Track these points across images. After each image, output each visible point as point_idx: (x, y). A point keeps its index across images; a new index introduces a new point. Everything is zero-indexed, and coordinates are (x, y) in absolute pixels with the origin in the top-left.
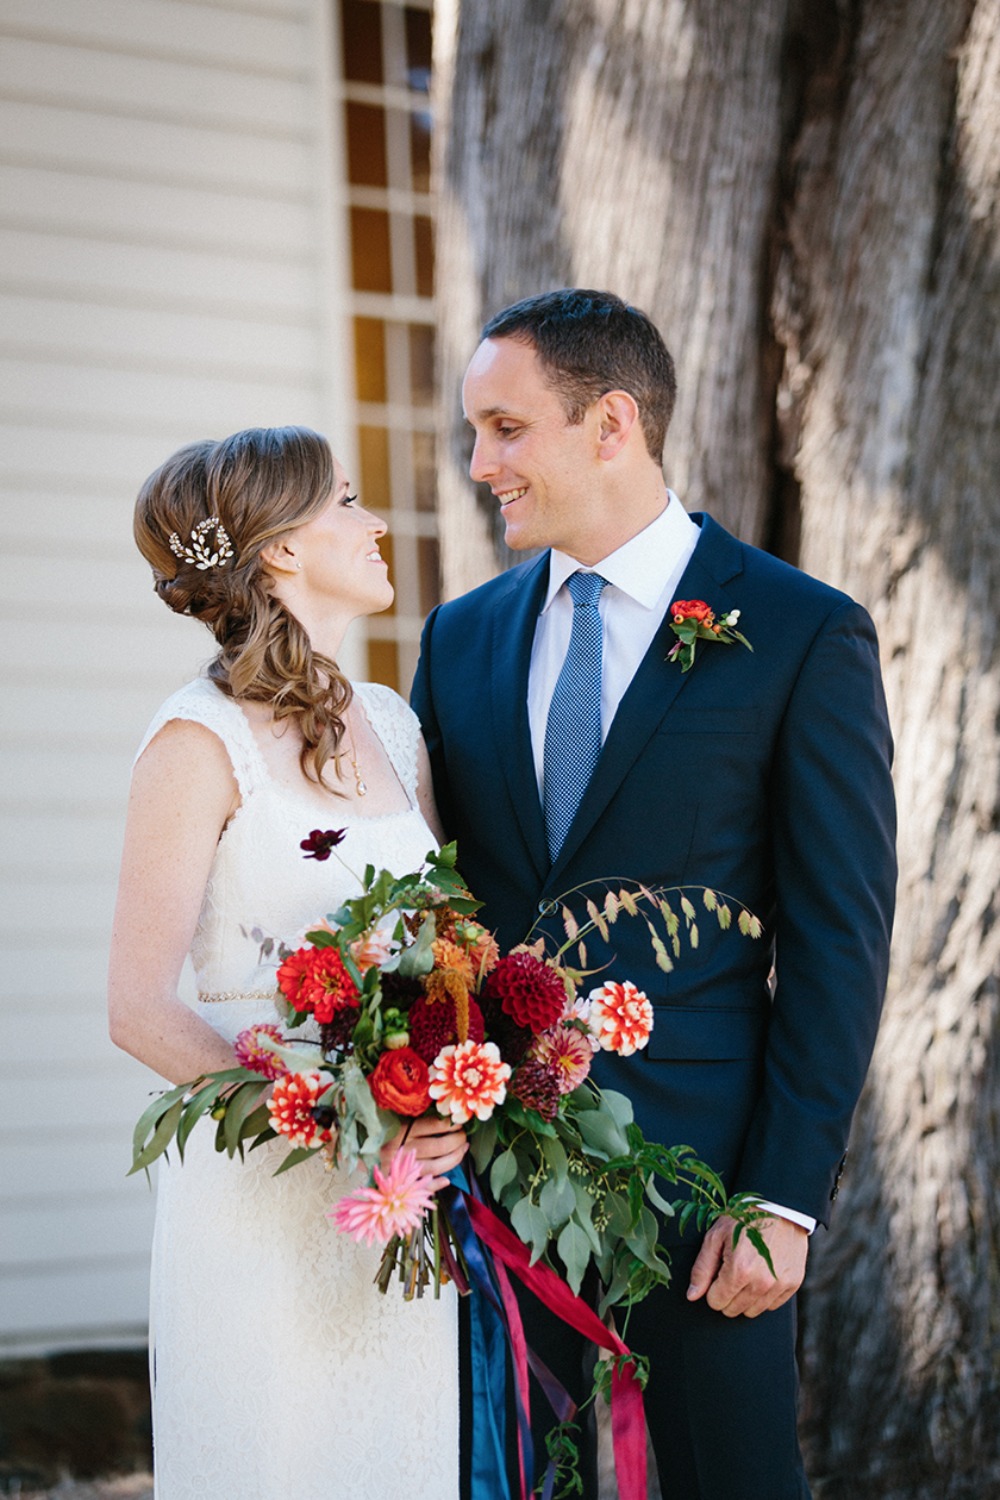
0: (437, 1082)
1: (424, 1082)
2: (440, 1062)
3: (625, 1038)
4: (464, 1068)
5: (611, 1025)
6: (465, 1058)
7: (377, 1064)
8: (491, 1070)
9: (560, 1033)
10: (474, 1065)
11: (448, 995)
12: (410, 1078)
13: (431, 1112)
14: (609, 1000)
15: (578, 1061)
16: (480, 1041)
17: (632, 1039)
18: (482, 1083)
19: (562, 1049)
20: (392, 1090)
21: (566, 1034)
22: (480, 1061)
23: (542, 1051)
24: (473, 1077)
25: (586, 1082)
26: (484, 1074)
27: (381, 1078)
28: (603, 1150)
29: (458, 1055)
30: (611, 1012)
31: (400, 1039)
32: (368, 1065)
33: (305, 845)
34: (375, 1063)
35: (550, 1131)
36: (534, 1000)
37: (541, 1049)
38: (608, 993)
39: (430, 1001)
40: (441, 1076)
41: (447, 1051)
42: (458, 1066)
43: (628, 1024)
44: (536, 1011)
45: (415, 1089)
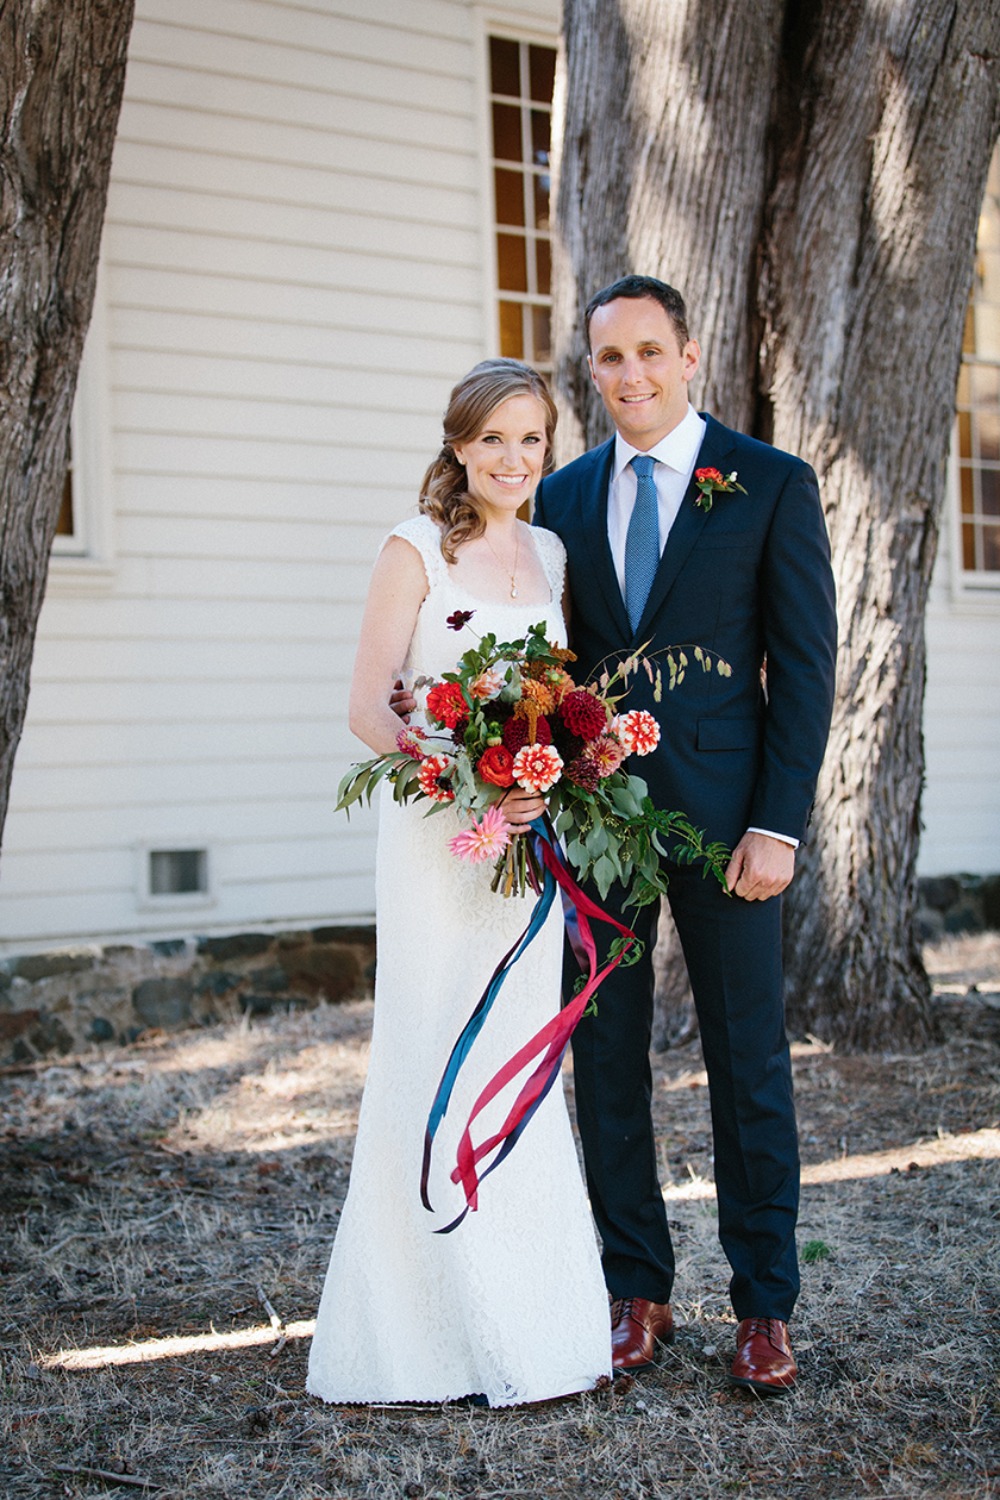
0: (518, 768)
1: (511, 767)
2: (519, 756)
3: (639, 745)
4: (534, 760)
5: (630, 737)
6: (534, 754)
7: (481, 757)
8: (550, 762)
9: (601, 740)
10: (539, 759)
11: (526, 715)
12: (502, 764)
13: (514, 786)
14: (630, 722)
15: (612, 758)
16: (545, 744)
17: (644, 746)
18: (544, 769)
19: (602, 750)
20: (490, 771)
21: (604, 742)
22: (544, 756)
23: (589, 752)
24: (539, 766)
25: (618, 770)
26: (546, 764)
27: (483, 764)
28: (626, 813)
29: (530, 752)
30: (630, 729)
31: (496, 740)
32: (477, 755)
33: (450, 620)
34: (481, 754)
35: (591, 800)
36: (583, 720)
37: (588, 750)
38: (631, 717)
39: (515, 719)
40: (519, 764)
41: (525, 749)
42: (530, 758)
43: (641, 736)
44: (585, 727)
45: (504, 771)
